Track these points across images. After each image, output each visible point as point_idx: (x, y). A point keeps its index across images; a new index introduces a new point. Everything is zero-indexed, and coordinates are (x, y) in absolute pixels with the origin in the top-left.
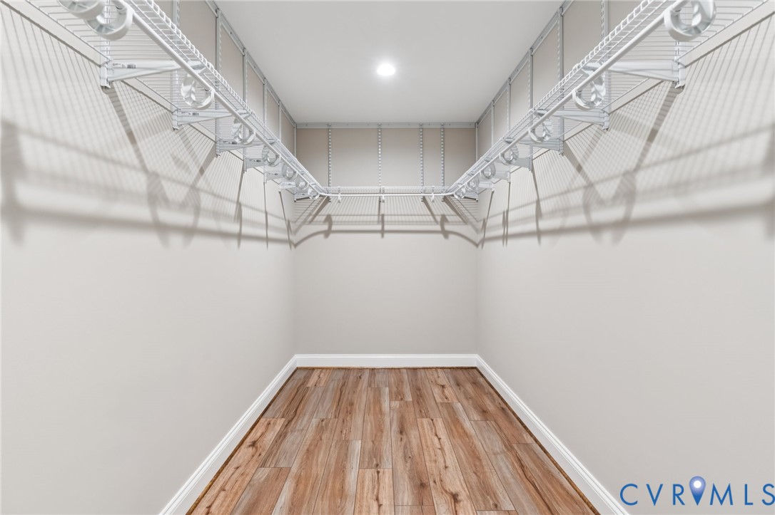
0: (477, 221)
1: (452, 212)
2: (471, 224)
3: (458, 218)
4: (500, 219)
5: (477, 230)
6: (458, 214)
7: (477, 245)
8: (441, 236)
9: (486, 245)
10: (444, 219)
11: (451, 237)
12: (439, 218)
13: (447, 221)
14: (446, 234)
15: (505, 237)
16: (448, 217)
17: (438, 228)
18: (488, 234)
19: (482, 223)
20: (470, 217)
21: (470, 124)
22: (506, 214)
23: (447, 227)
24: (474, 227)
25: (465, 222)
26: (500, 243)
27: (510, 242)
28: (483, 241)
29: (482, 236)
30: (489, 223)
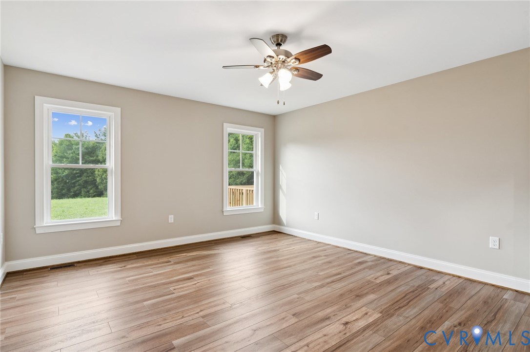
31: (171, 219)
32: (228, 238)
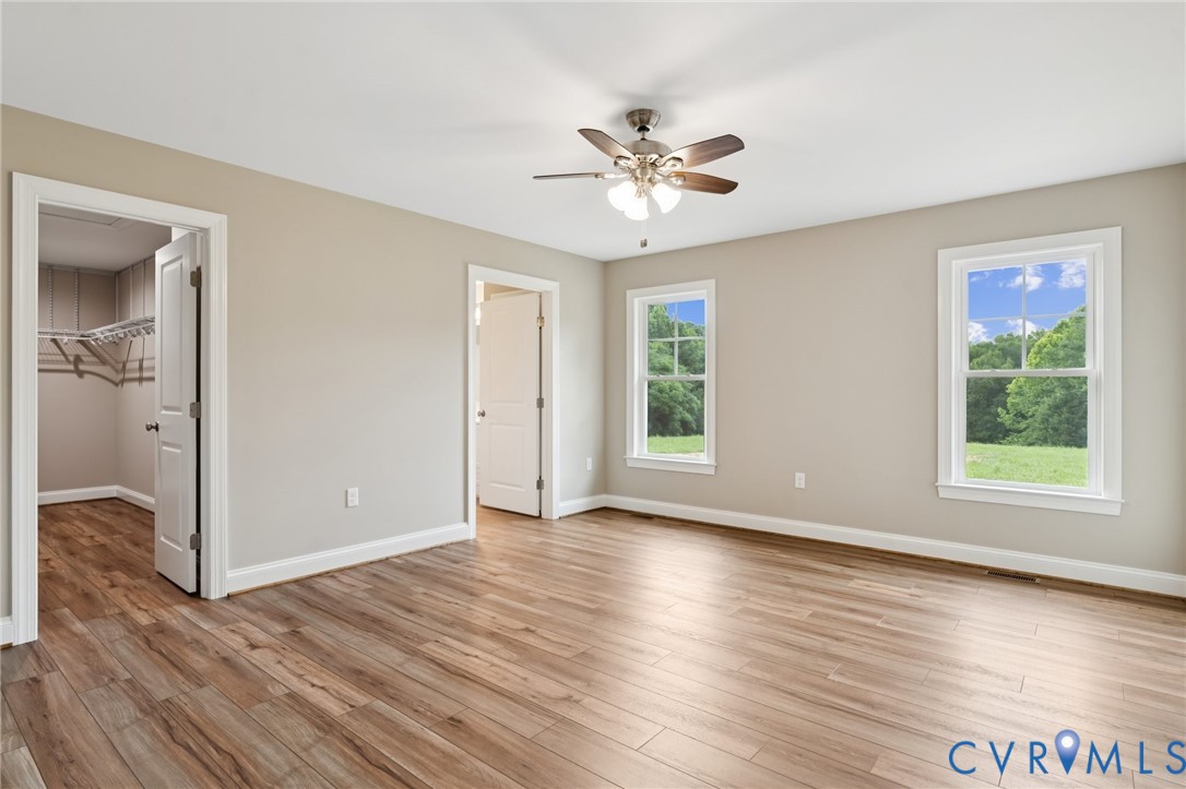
0: (117, 363)
1: (87, 353)
2: (110, 364)
3: (94, 359)
4: (137, 365)
5: (117, 371)
6: (94, 355)
7: (117, 385)
8: (75, 376)
9: (125, 384)
10: (78, 359)
11: (87, 376)
12: (72, 359)
13: (81, 361)
14: (81, 374)
15: (141, 380)
16: (83, 358)
17: (71, 367)
18: (128, 376)
19: (121, 365)
20: (108, 358)
21: (110, 272)
22: (141, 361)
23: (82, 367)
24: (113, 367)
25: (103, 362)
26: (137, 384)
27: (144, 383)
28: (123, 381)
29: (121, 376)
30: (128, 366)
31: (800, 480)
32: (952, 563)
